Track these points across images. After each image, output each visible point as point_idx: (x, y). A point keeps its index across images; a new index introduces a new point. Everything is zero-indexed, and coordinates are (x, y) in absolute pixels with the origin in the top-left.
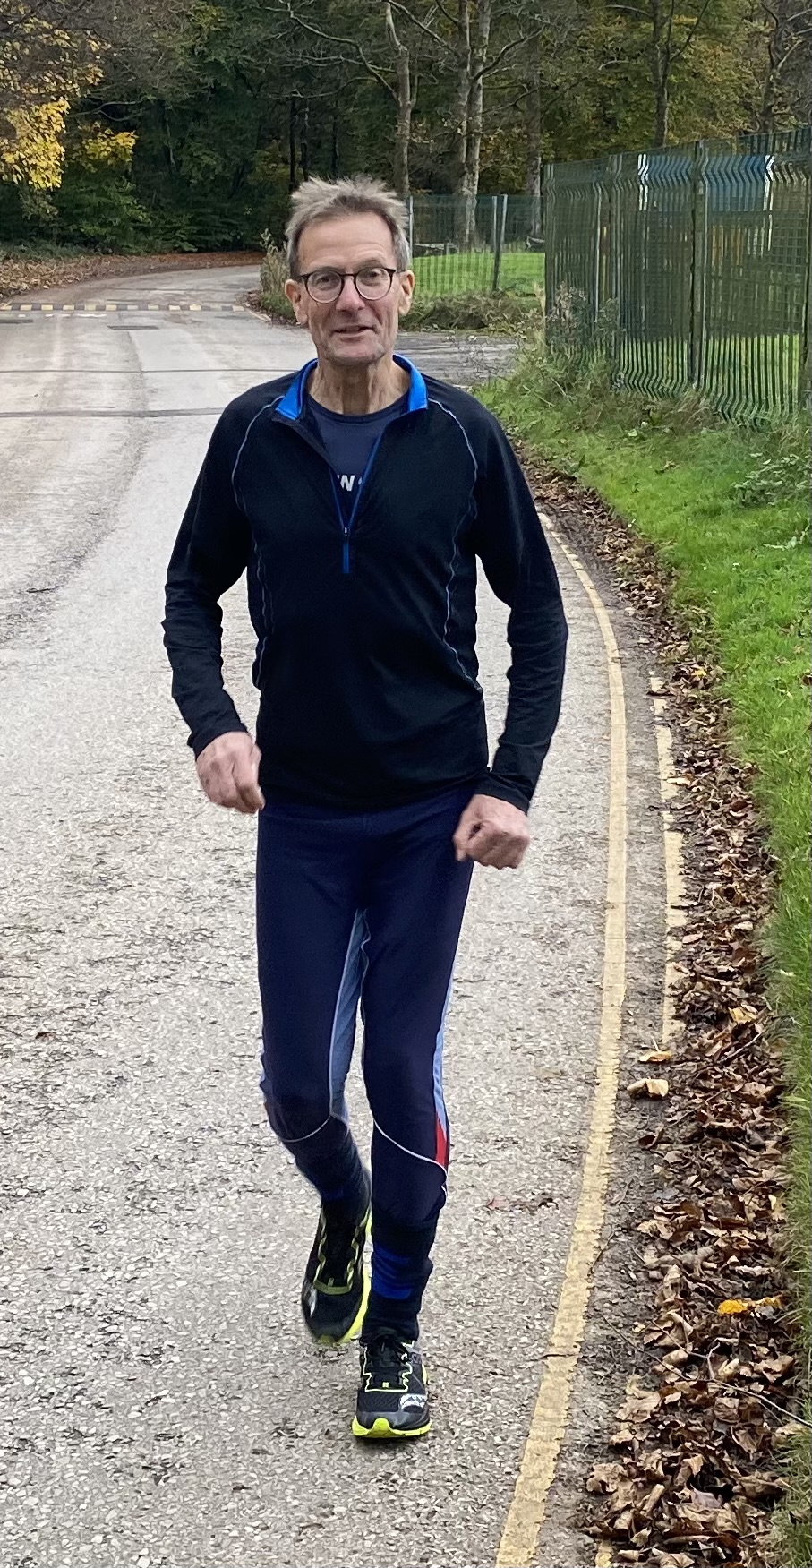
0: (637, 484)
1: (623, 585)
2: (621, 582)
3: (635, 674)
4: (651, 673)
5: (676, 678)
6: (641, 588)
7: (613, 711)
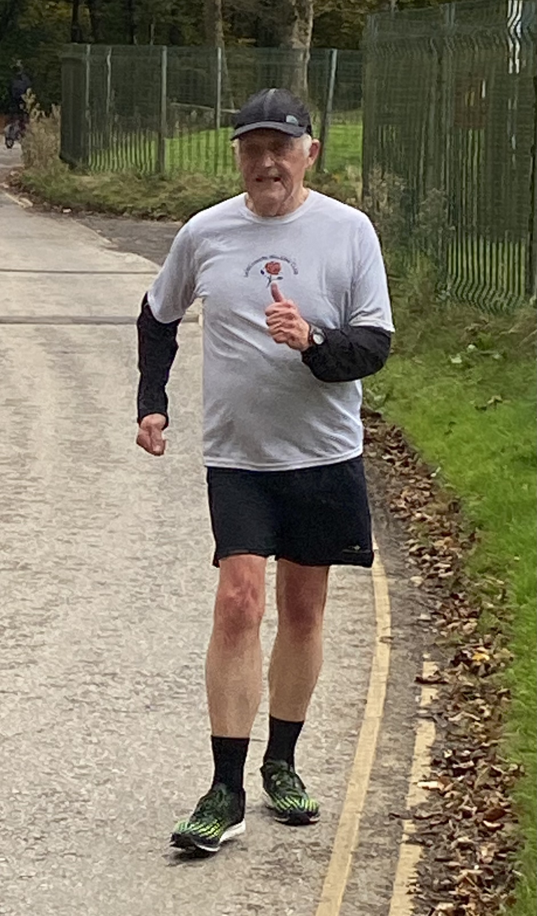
0: (452, 423)
1: (413, 549)
2: (413, 545)
3: (405, 658)
4: (426, 656)
5: (455, 663)
6: (433, 552)
7: (369, 700)
